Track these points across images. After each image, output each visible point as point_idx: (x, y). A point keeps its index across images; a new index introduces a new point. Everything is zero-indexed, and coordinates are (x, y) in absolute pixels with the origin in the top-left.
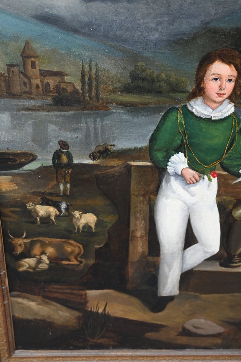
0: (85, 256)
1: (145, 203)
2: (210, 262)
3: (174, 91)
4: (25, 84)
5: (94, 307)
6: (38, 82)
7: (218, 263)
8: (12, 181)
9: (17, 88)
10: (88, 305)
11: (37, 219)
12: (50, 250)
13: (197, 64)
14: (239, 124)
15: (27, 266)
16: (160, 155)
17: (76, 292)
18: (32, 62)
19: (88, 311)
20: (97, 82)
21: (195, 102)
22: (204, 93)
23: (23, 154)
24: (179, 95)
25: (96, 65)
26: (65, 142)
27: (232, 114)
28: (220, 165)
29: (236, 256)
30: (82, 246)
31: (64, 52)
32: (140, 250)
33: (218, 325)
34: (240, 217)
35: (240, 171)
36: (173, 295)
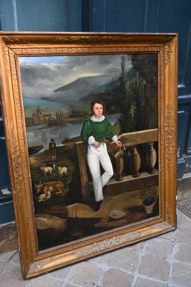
1: (83, 158)
2: (112, 180)
3: (85, 115)
4: (38, 120)
5: (71, 215)
6: (42, 119)
7: (115, 180)
8: (35, 159)
9: (36, 122)
10: (69, 214)
11: (45, 174)
13: (90, 105)
14: (107, 122)
15: (42, 198)
16: (85, 138)
17: (63, 208)
18: (40, 112)
19: (69, 217)
20: (61, 116)
21: (92, 117)
22: (95, 114)
23: (39, 147)
24: (87, 116)
25: (60, 110)
26: (53, 139)
27: (104, 119)
28: (105, 138)
29: (120, 175)
31: (50, 108)
32: (85, 180)
33: (123, 211)
34: (117, 158)
35: (112, 139)
36: (101, 200)
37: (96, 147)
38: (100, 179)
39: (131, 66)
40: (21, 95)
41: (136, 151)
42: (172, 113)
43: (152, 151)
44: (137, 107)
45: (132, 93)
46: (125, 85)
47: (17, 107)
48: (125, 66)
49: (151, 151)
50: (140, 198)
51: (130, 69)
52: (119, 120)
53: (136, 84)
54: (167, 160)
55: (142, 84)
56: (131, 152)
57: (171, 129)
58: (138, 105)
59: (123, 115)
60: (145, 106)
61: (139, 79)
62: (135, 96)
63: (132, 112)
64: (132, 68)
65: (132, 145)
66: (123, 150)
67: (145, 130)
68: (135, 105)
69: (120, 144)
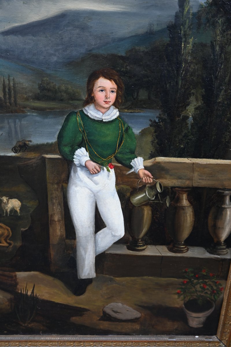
0: (13, 238)
1: (59, 190)
2: (119, 246)
3: (72, 99)
5: (23, 289)
7: (125, 247)
10: (18, 286)
13: (87, 79)
14: (124, 125)
16: (67, 150)
17: (7, 273)
19: (19, 293)
20: (15, 92)
21: (88, 108)
22: (95, 101)
24: (77, 103)
25: (13, 79)
27: (117, 117)
28: (114, 158)
29: (140, 240)
30: (10, 228)
32: (58, 233)
33: (134, 309)
34: (137, 204)
35: (131, 164)
36: (91, 278)
37: (92, 173)
38: (93, 239)
41: (184, 201)
43: (226, 207)
44: (204, 103)
45: (196, 68)
46: (181, 44)
49: (223, 206)
50: (178, 293)
51: (201, 6)
52: (154, 124)
53: (213, 46)
56: (172, 199)
58: (208, 98)
59: (166, 115)
60: (227, 103)
61: (221, 36)
62: (204, 76)
63: (190, 112)
64: (208, 3)
65: (177, 186)
66: (154, 192)
67: (217, 159)
68: (202, 98)
69: (148, 178)
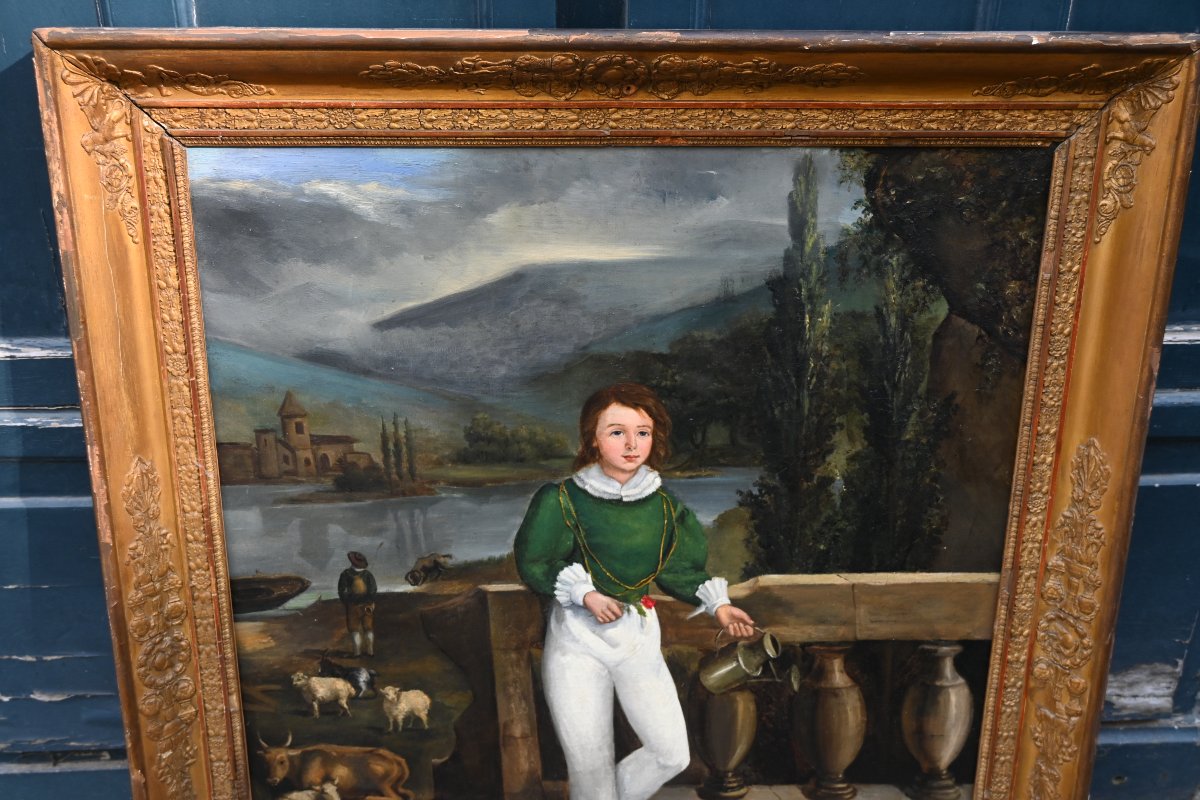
0: (413, 783)
1: (523, 664)
2: (676, 790)
3: (547, 457)
4: (286, 459)
6: (309, 454)
7: (694, 792)
8: (263, 632)
9: (273, 467)
11: (312, 706)
12: (341, 772)
13: (578, 411)
14: (675, 508)
16: (538, 570)
18: (297, 424)
20: (410, 449)
21: (586, 473)
22: (601, 456)
23: (285, 580)
24: (557, 463)
25: (406, 422)
26: (360, 555)
27: (658, 490)
28: (655, 583)
29: (730, 775)
32: (524, 765)
34: (719, 688)
35: (697, 594)
37: (600, 621)
38: (612, 776)
39: (859, 213)
40: (197, 335)
41: (837, 675)
42: (1097, 507)
43: (946, 684)
44: (870, 444)
45: (844, 366)
46: (803, 318)
47: (175, 389)
48: (814, 215)
49: (938, 683)
51: (845, 232)
52: (748, 501)
53: (880, 316)
54: (1032, 750)
55: (922, 319)
56: (805, 672)
57: (1079, 594)
58: (881, 434)
59: (777, 478)
60: (928, 442)
61: (900, 292)
62: (866, 384)
63: (836, 467)
64: (861, 225)
65: (816, 640)
66: (758, 658)
67: (914, 571)
68: (863, 435)
69: (741, 625)
